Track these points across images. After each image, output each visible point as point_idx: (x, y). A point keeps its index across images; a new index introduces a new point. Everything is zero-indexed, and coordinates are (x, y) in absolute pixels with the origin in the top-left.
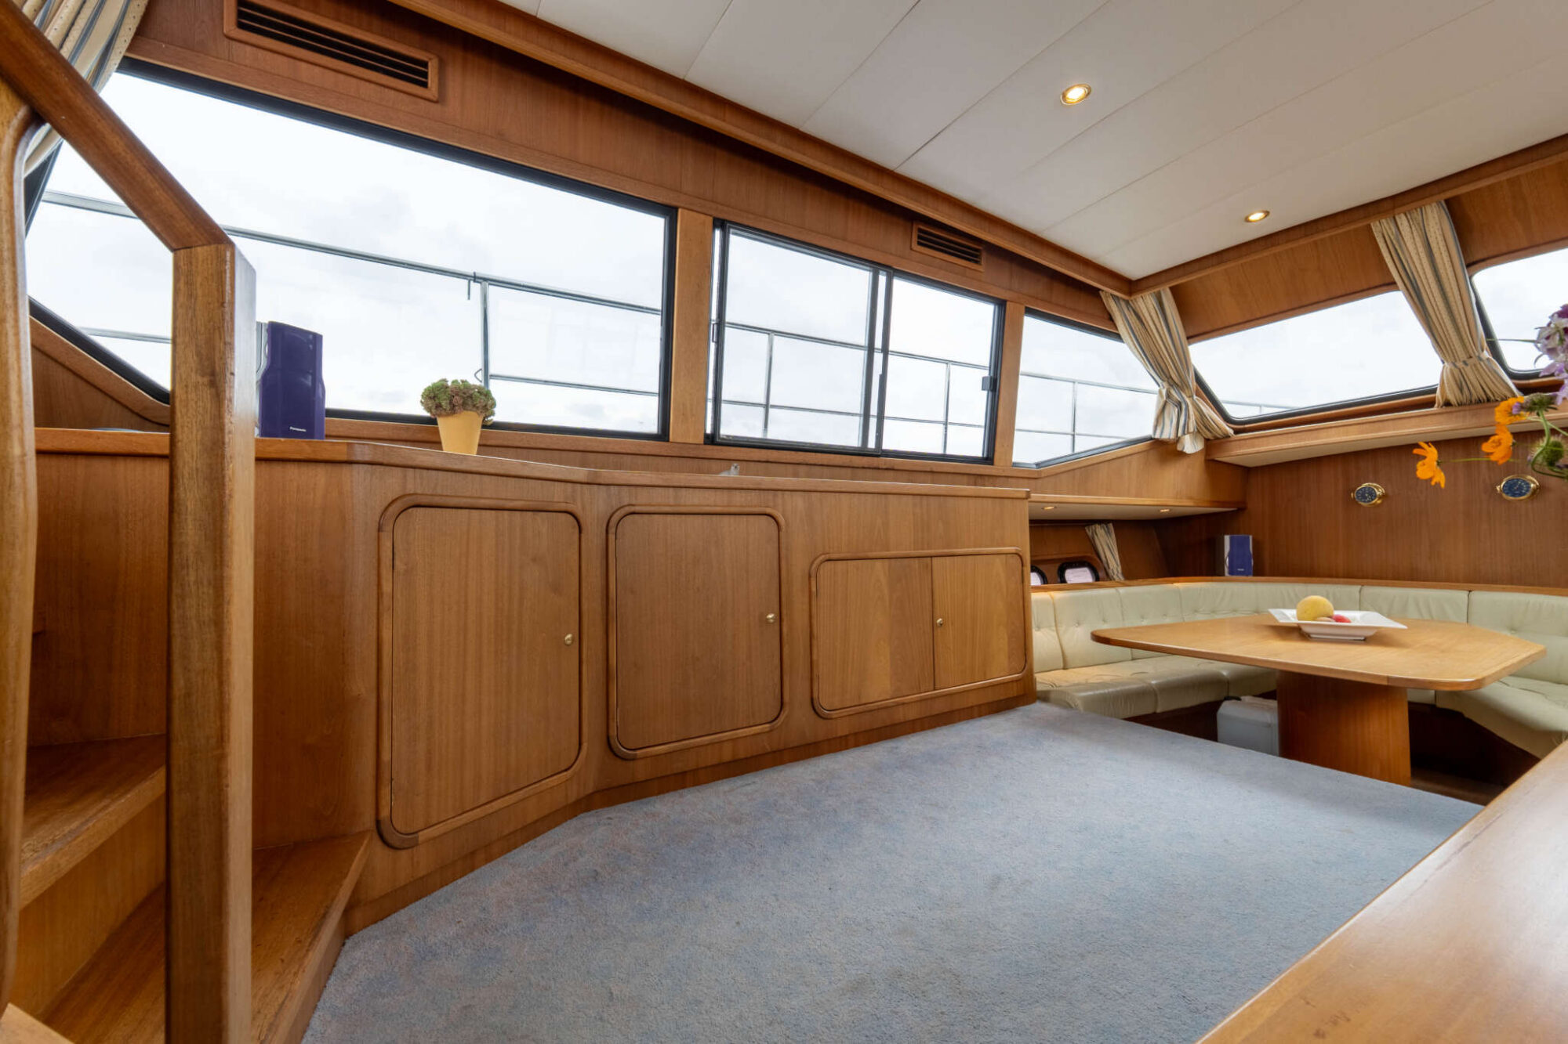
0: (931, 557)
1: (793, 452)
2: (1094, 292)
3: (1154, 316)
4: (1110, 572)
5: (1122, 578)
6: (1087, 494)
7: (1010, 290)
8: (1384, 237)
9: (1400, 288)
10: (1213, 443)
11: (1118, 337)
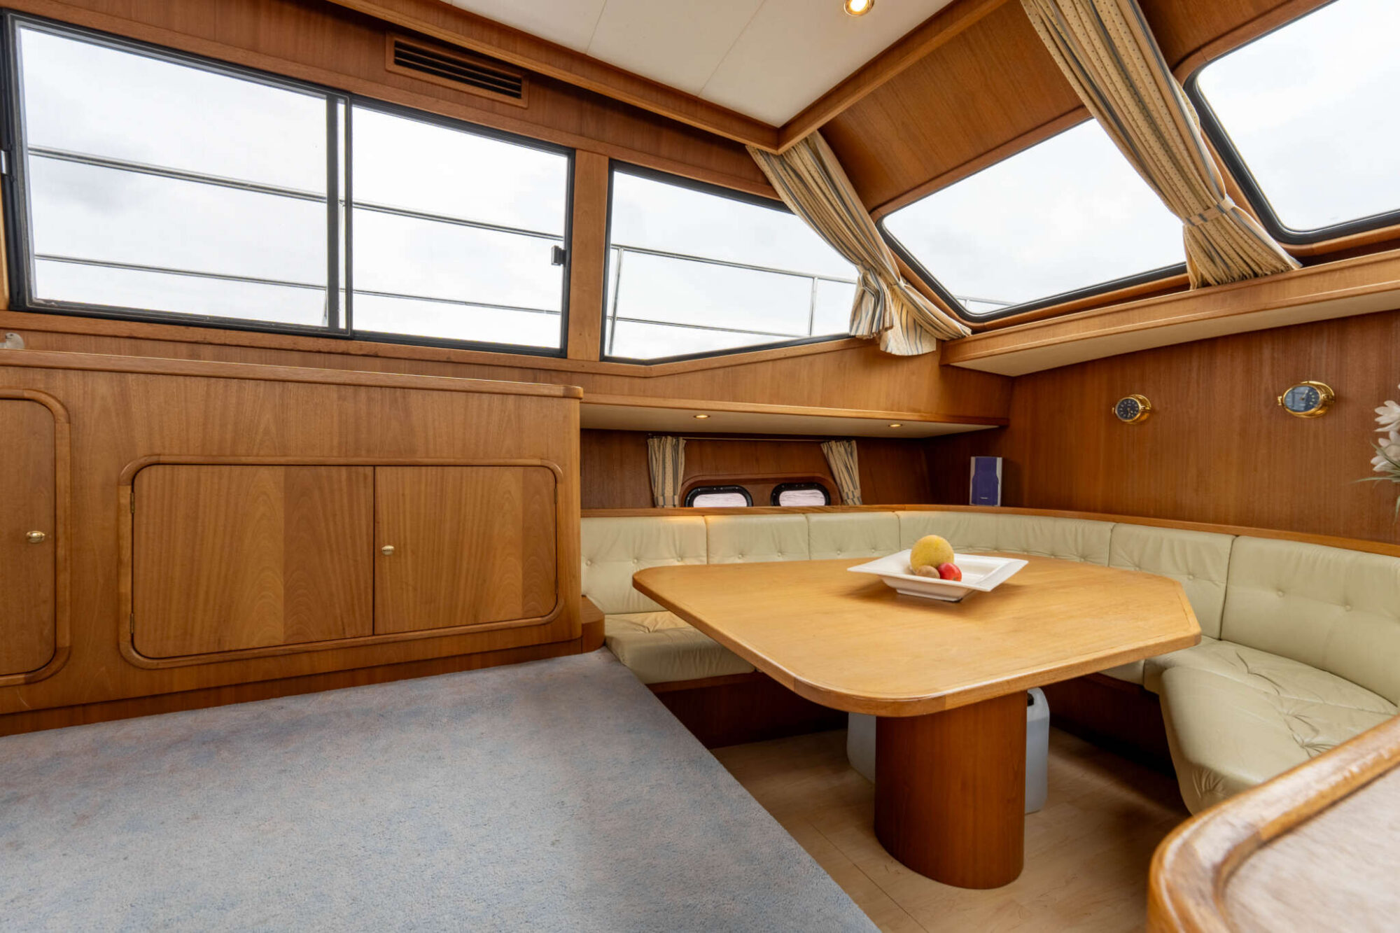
0: (374, 466)
1: (183, 328)
2: (740, 149)
3: (816, 175)
4: (844, 495)
5: (858, 503)
6: (735, 399)
7: (581, 135)
8: (1043, 22)
9: (1094, 115)
10: (948, 346)
11: (780, 206)
